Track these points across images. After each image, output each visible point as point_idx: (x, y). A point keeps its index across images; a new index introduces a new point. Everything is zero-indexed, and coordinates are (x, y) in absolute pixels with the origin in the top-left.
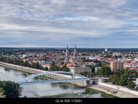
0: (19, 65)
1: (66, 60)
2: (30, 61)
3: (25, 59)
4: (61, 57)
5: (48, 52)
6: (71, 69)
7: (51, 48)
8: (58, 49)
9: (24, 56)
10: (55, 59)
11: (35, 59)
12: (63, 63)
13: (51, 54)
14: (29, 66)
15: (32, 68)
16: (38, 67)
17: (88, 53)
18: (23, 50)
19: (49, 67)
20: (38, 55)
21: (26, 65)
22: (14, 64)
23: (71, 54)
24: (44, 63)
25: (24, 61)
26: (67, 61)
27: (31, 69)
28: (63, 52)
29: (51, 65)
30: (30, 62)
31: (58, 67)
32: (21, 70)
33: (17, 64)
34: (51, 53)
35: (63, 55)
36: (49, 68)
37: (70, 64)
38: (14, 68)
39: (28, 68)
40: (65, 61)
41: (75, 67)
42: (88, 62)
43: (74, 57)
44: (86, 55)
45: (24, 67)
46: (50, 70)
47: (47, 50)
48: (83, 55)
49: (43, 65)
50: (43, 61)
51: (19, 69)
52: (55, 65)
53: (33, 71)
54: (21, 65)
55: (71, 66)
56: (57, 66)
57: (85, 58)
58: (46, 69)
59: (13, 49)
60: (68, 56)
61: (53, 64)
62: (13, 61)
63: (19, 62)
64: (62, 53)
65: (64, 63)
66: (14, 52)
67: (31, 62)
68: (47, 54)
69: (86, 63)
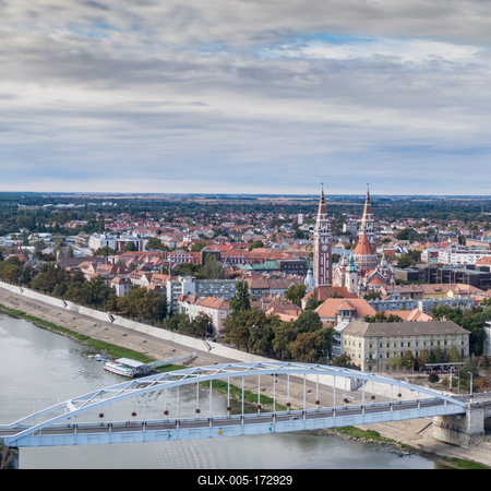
0: (61, 294)
1: (316, 273)
2: (117, 279)
3: (95, 266)
4: (291, 250)
5: (222, 221)
6: (346, 337)
7: (240, 198)
8: (275, 201)
9: (96, 242)
10: (257, 262)
11: (147, 269)
12: (295, 295)
13: (239, 229)
14: (110, 303)
15: (127, 315)
16: (159, 311)
17: (426, 224)
18: (100, 210)
19: (216, 317)
20: (166, 240)
21: (97, 296)
22: (37, 289)
23: (340, 234)
24: (193, 290)
25: (89, 272)
26: (320, 276)
27: (120, 321)
28: (300, 218)
29: (232, 306)
30: (115, 284)
31: (268, 321)
32: (69, 325)
33: (48, 290)
34: (239, 222)
35: (300, 235)
36: (216, 324)
37: (341, 304)
38: (36, 313)
39: (103, 316)
40: (311, 281)
41: (368, 320)
42: (437, 286)
43: (358, 255)
44: (422, 239)
45: (83, 310)
46: (222, 332)
47: (216, 208)
48: (403, 236)
49: (185, 305)
50: (186, 283)
51: (57, 321)
52: (253, 304)
53: (130, 337)
54: (69, 298)
55: (345, 313)
56: (262, 315)
57: (416, 256)
58: (203, 329)
59: (54, 199)
60: (325, 248)
61: (242, 302)
62: (35, 273)
63: (59, 281)
64: (296, 226)
65: (302, 293)
66: (55, 217)
67: (122, 281)
68: (218, 232)
69: (428, 288)
